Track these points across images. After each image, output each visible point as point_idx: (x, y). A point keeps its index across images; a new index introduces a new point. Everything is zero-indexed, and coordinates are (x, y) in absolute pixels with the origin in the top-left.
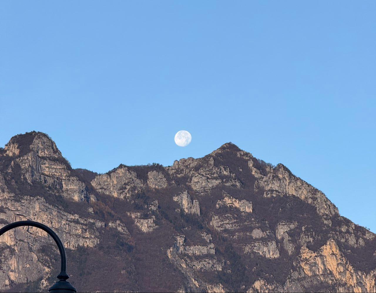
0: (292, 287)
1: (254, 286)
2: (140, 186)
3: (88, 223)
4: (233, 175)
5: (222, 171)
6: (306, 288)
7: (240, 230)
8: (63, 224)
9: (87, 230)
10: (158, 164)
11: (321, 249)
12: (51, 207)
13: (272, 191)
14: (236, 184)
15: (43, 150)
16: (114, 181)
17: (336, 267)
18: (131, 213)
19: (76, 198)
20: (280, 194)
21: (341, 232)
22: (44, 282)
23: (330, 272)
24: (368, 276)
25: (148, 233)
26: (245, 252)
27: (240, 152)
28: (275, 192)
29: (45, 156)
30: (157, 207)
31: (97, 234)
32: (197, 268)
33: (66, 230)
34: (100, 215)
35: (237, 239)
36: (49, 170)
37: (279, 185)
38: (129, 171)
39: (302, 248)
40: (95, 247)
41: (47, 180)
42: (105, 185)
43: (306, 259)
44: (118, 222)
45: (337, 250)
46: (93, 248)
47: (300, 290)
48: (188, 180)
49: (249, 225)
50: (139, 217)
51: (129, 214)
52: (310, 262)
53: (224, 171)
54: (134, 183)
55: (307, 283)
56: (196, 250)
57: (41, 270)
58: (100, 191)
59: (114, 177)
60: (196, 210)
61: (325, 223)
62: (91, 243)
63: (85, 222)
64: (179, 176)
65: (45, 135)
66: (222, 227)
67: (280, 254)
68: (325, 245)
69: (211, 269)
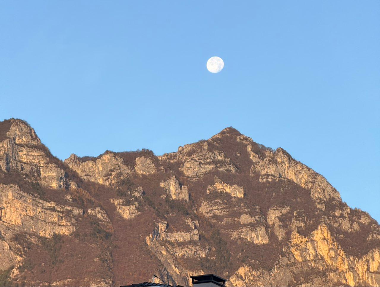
0: (279, 273)
1: (238, 273)
2: (126, 172)
3: (65, 210)
4: (228, 160)
5: (216, 156)
6: (295, 274)
7: (229, 215)
8: (38, 212)
9: (63, 217)
10: (148, 150)
11: (312, 234)
12: (25, 194)
13: (267, 175)
14: (231, 169)
15: (20, 137)
16: (99, 167)
17: (327, 252)
18: (114, 200)
19: (54, 185)
20: (275, 178)
21: (334, 216)
22: (15, 271)
23: (322, 257)
24: (360, 261)
25: (129, 220)
26: (232, 238)
27: (240, 136)
28: (270, 177)
29: (23, 143)
30: (141, 193)
31: (74, 221)
32: (179, 255)
33: (42, 218)
34: (78, 202)
35: (225, 225)
36: (26, 157)
37: (276, 170)
38: (115, 157)
39: (292, 233)
40: (71, 235)
41: (24, 167)
42: (90, 172)
43: (297, 245)
44: (98, 209)
45: (328, 235)
46: (68, 236)
47: (289, 276)
48: (181, 166)
49: (238, 210)
50: (121, 204)
51: (112, 201)
52: (300, 247)
53: (218, 156)
54: (120, 169)
55: (297, 269)
56: (179, 236)
57: (13, 259)
58: (85, 177)
59: (100, 163)
60: (184, 195)
61: (318, 207)
62: (67, 231)
63: (62, 210)
64: (172, 161)
65: (23, 122)
66: (210, 213)
67: (270, 240)
68: (316, 230)
69: (194, 256)
